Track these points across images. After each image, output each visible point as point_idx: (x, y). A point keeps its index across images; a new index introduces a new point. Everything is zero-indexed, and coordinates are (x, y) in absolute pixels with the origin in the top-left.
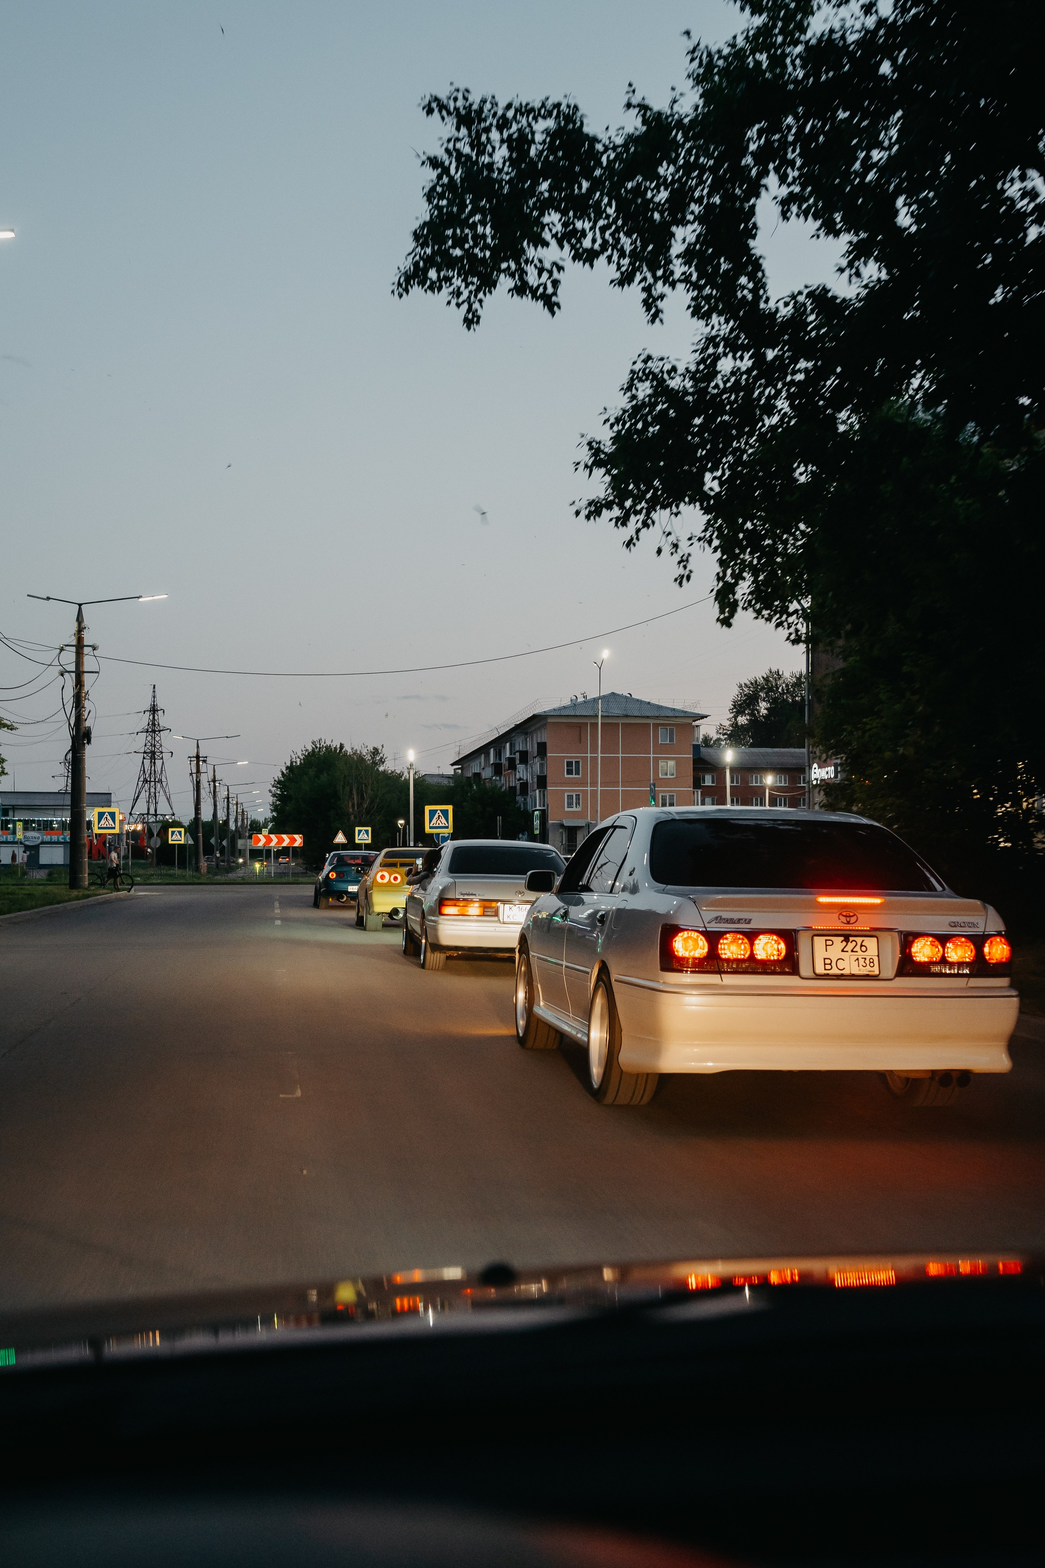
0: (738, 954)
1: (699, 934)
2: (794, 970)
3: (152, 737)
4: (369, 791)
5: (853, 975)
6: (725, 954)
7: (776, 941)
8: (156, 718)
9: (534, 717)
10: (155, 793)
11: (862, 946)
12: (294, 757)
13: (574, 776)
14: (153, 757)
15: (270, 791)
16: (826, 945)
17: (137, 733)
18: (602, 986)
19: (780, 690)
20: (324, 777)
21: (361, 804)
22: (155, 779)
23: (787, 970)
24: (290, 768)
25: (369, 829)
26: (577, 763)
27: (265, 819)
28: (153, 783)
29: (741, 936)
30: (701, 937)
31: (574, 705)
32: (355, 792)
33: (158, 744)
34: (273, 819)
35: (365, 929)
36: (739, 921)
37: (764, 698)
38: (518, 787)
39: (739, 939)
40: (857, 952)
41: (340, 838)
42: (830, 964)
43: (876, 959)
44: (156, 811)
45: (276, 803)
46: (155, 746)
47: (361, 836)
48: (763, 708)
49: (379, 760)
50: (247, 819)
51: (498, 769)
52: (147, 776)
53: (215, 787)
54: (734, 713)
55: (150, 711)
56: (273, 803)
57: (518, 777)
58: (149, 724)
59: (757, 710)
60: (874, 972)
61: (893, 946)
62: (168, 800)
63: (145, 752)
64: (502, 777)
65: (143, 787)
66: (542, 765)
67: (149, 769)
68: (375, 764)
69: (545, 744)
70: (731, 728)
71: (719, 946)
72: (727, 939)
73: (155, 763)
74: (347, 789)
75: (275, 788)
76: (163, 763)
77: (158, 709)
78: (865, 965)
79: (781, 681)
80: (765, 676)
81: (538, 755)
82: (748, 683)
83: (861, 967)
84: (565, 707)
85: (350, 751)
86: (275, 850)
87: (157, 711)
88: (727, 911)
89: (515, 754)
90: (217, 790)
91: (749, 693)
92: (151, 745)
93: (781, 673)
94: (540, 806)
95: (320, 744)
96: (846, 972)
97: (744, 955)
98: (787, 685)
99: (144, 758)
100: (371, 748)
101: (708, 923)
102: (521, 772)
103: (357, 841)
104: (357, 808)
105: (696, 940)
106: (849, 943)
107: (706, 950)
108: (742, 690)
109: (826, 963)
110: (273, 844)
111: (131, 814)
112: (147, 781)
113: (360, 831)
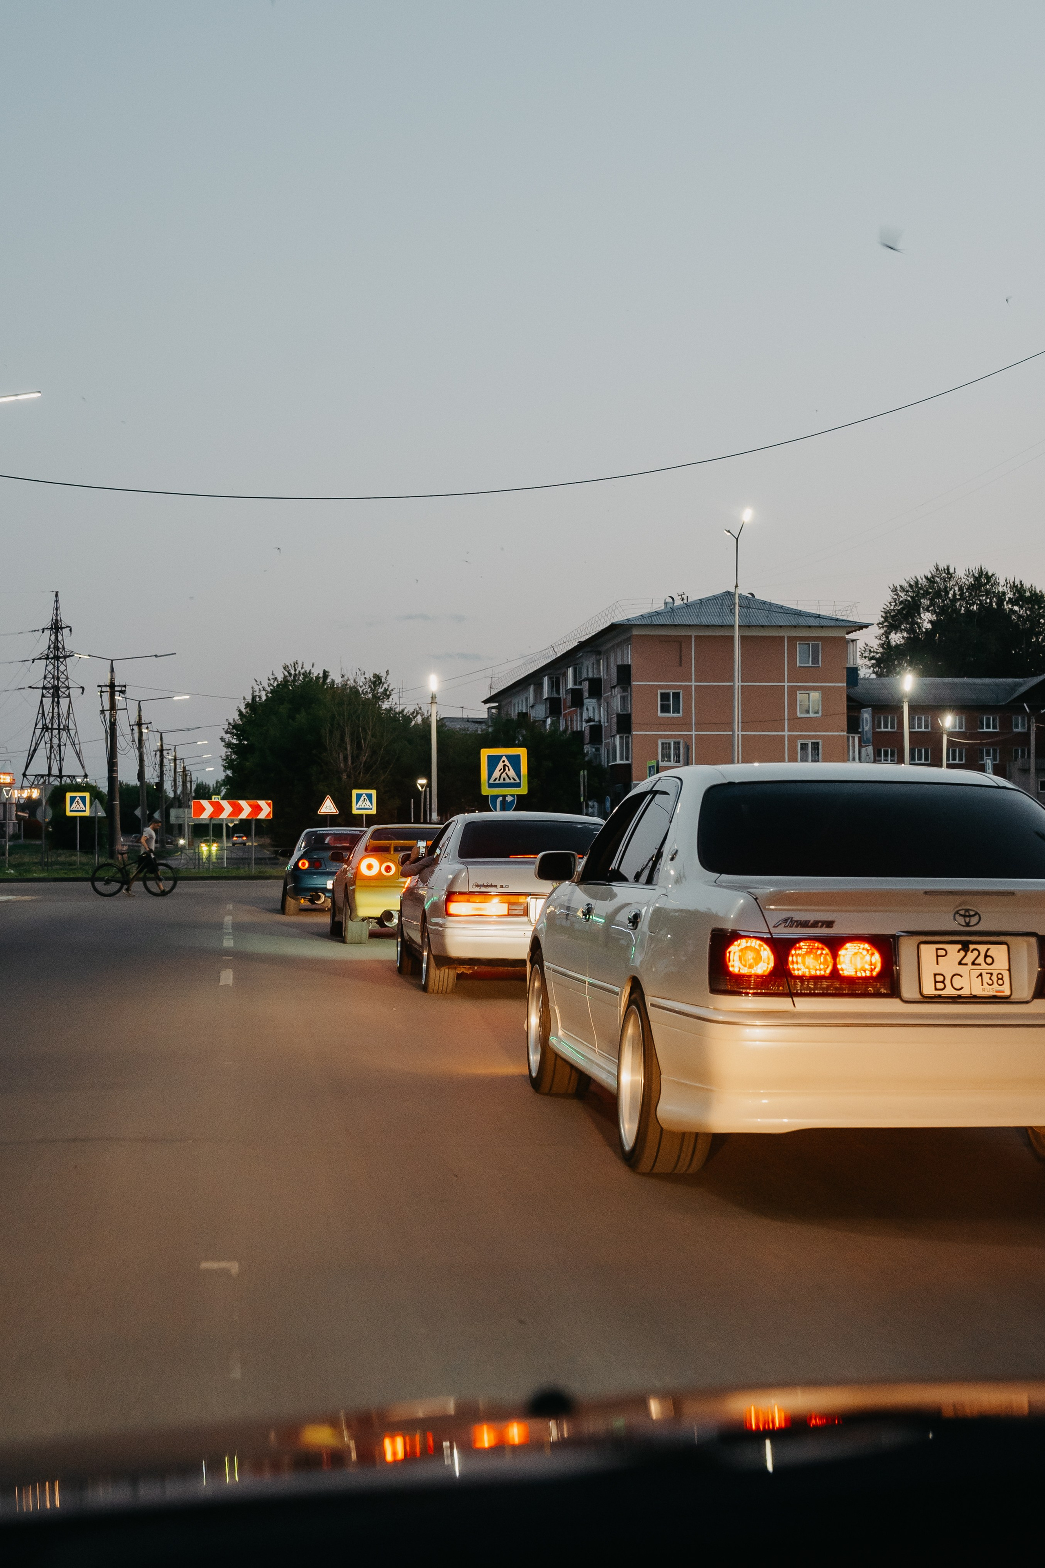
0: (816, 970)
1: (762, 943)
2: (894, 992)
3: (54, 665)
4: (369, 737)
5: (975, 997)
6: (798, 969)
7: (868, 951)
8: (60, 638)
9: (613, 627)
10: (59, 746)
11: (986, 956)
12: (257, 688)
13: (671, 715)
14: (55, 694)
15: (222, 739)
16: (938, 956)
17: (34, 660)
18: (635, 1012)
19: (950, 595)
20: (302, 717)
21: (358, 756)
22: (59, 726)
23: (883, 991)
24: (253, 706)
25: (373, 792)
26: (676, 696)
27: (217, 782)
28: (55, 732)
29: (820, 946)
30: (765, 946)
31: (671, 610)
32: (348, 739)
33: (63, 676)
34: (228, 781)
35: (343, 941)
36: (815, 924)
37: (929, 607)
38: (587, 733)
39: (818, 948)
40: (980, 965)
41: (328, 807)
42: (943, 982)
43: (1006, 974)
44: (60, 770)
45: (231, 757)
46: (58, 679)
47: (360, 803)
48: (927, 620)
49: (383, 693)
50: (191, 782)
51: (554, 707)
52: (48, 721)
53: (141, 733)
54: (885, 629)
55: (51, 629)
56: (227, 756)
57: (585, 716)
58: (49, 648)
59: (917, 623)
60: (1003, 992)
61: (1030, 956)
62: (78, 755)
63: (44, 688)
64: (561, 718)
65: (42, 737)
66: (624, 699)
67: (51, 711)
68: (376, 698)
69: (628, 667)
70: (881, 650)
71: (790, 959)
72: (800, 948)
73: (58, 702)
74: (337, 734)
75: (229, 735)
76: (70, 702)
77: (63, 626)
78: (990, 982)
79: (952, 583)
80: (929, 576)
81: (618, 684)
82: (906, 585)
83: (985, 985)
84: (658, 613)
85: (338, 681)
86: (231, 825)
87: (62, 628)
88: (801, 910)
89: (580, 684)
90: (144, 737)
91: (906, 600)
92: (53, 678)
93: (952, 571)
94: (621, 759)
95: (295, 670)
96: (965, 992)
97: (825, 971)
98: (961, 589)
99: (43, 696)
100: (370, 675)
101: (774, 927)
102: (591, 709)
103: (355, 811)
104: (352, 763)
105: (758, 952)
106: (969, 953)
107: (772, 964)
108: (897, 595)
109: (937, 980)
110: (224, 815)
111: (24, 775)
112: (47, 729)
113: (359, 796)
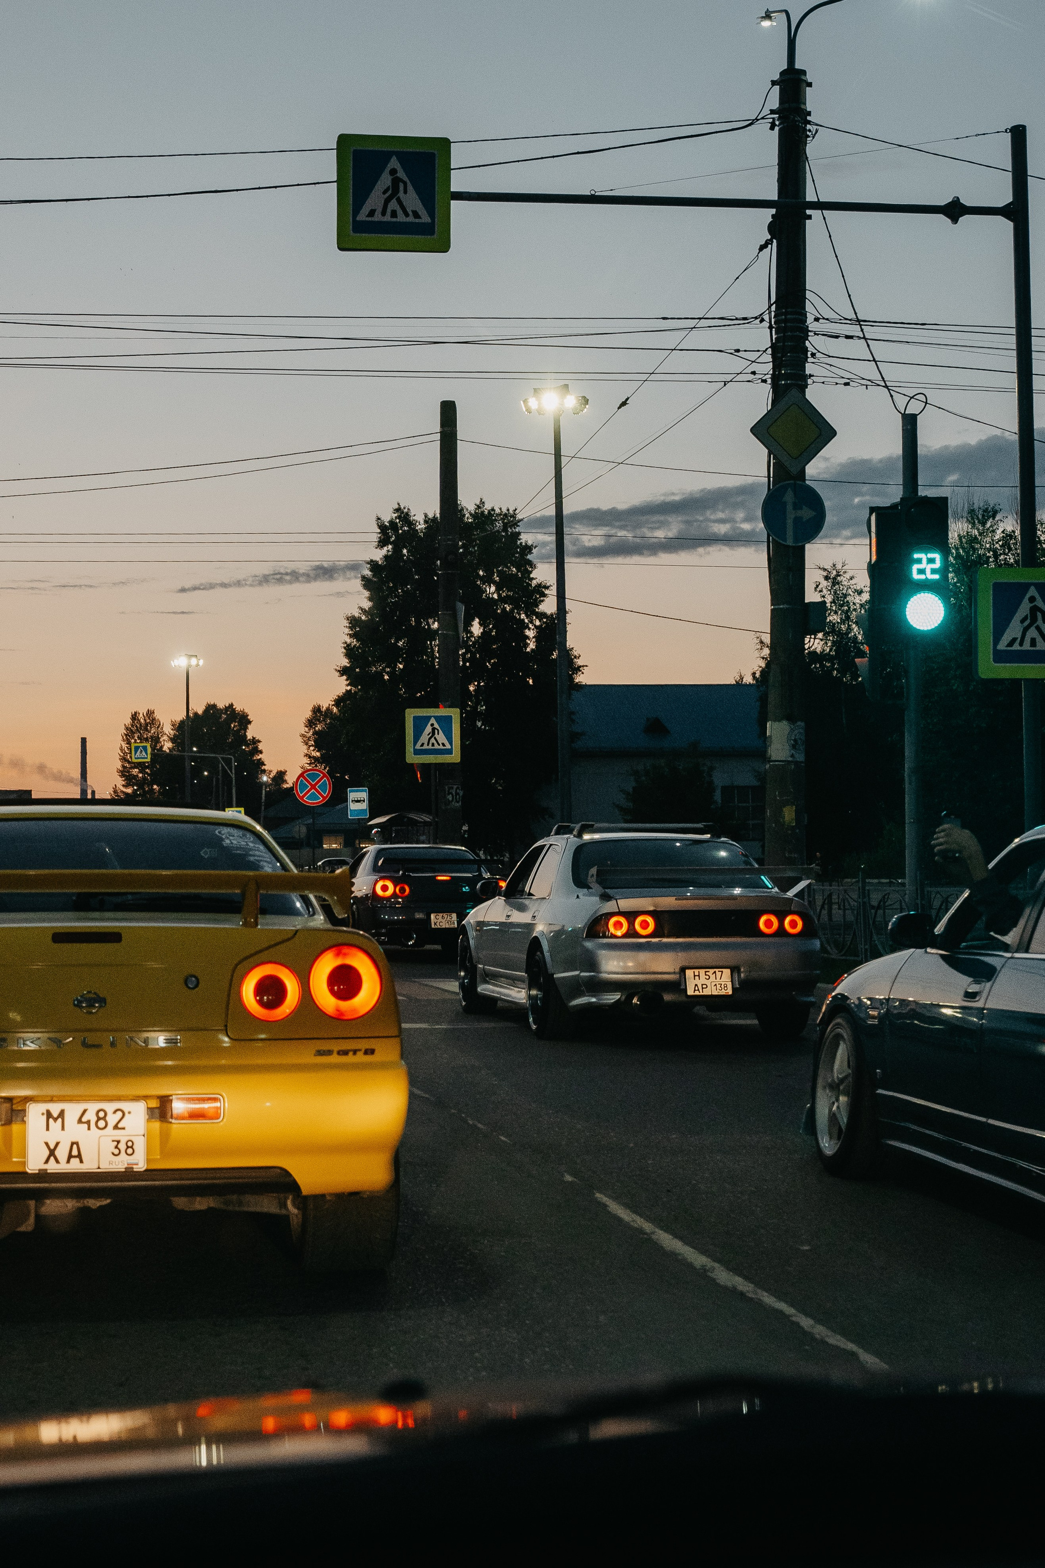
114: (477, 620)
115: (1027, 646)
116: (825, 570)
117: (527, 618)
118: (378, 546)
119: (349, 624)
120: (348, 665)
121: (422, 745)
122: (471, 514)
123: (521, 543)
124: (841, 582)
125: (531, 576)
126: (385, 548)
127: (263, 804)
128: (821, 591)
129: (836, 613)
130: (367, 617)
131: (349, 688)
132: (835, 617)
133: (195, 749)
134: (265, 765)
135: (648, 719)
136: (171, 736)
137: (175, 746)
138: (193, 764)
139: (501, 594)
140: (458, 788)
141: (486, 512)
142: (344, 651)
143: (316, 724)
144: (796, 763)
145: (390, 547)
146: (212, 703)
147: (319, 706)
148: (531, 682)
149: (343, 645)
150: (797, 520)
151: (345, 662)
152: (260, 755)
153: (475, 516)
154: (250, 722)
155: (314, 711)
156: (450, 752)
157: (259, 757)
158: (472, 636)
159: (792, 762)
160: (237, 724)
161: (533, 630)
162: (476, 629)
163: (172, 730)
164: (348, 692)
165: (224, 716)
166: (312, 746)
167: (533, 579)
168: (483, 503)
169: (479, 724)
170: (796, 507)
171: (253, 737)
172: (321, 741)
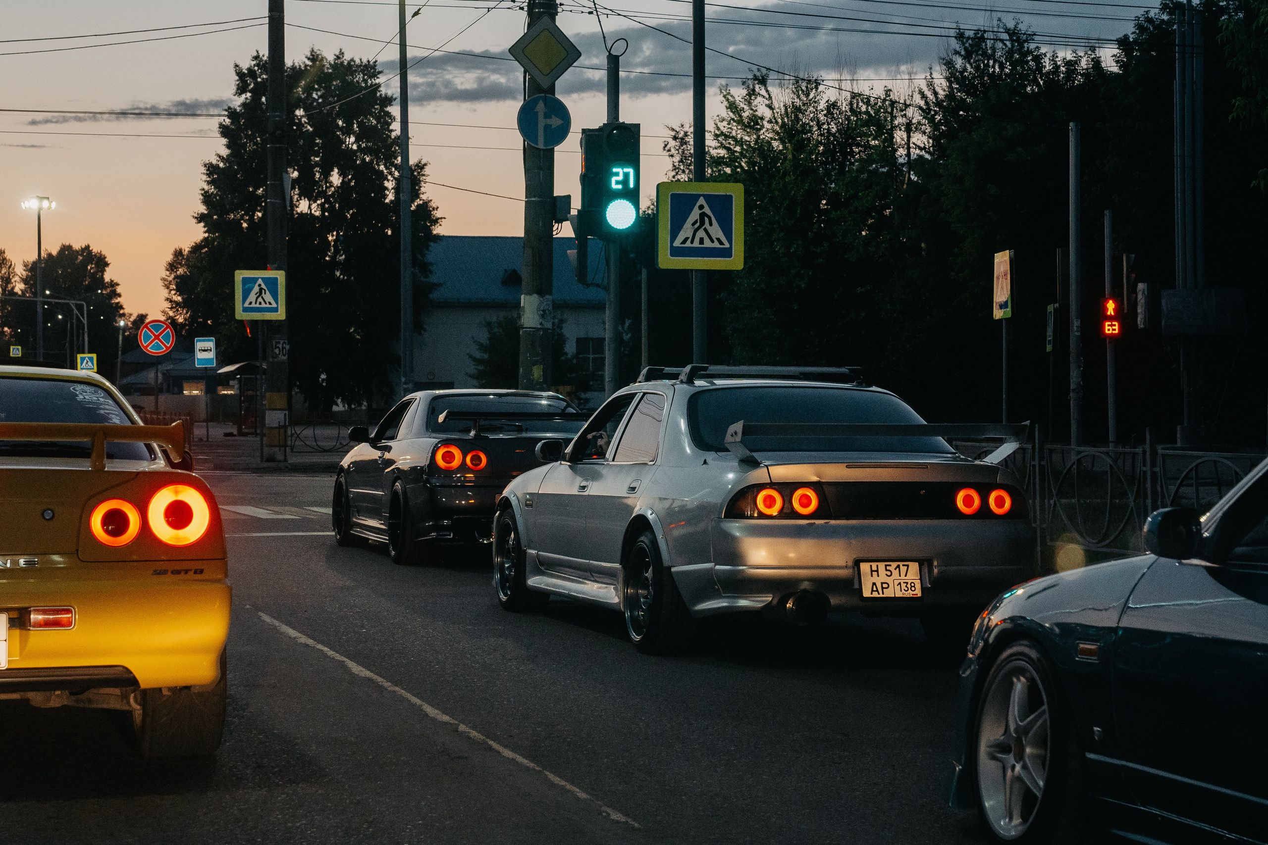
114: (336, 170)
115: (696, 244)
116: (673, 130)
117: (386, 169)
118: (236, 93)
119: (207, 170)
120: (206, 212)
121: (251, 303)
122: (330, 64)
123: (381, 95)
124: (689, 142)
125: (391, 128)
126: (244, 96)
127: (120, 349)
128: (669, 150)
129: (684, 172)
130: (225, 164)
131: (206, 235)
132: (683, 176)
133: (48, 292)
134: (123, 309)
135: (506, 271)
136: (23, 277)
137: (28, 288)
138: (46, 307)
139: (361, 145)
140: (284, 343)
141: (346, 63)
142: (202, 197)
143: (178, 268)
144: (545, 330)
145: (249, 94)
146: (67, 244)
147: (181, 250)
148: (390, 232)
149: (200, 192)
150: (547, 127)
151: (203, 209)
152: (118, 298)
153: (334, 66)
154: (107, 265)
155: (175, 255)
156: (275, 310)
157: (117, 301)
158: (331, 186)
159: (540, 329)
160: (93, 266)
161: (392, 181)
162: (336, 179)
163: (25, 270)
164: (205, 239)
165: (80, 258)
166: (174, 290)
167: (392, 131)
168: (343, 53)
169: (338, 274)
170: (546, 116)
171: (111, 280)
172: (182, 285)
